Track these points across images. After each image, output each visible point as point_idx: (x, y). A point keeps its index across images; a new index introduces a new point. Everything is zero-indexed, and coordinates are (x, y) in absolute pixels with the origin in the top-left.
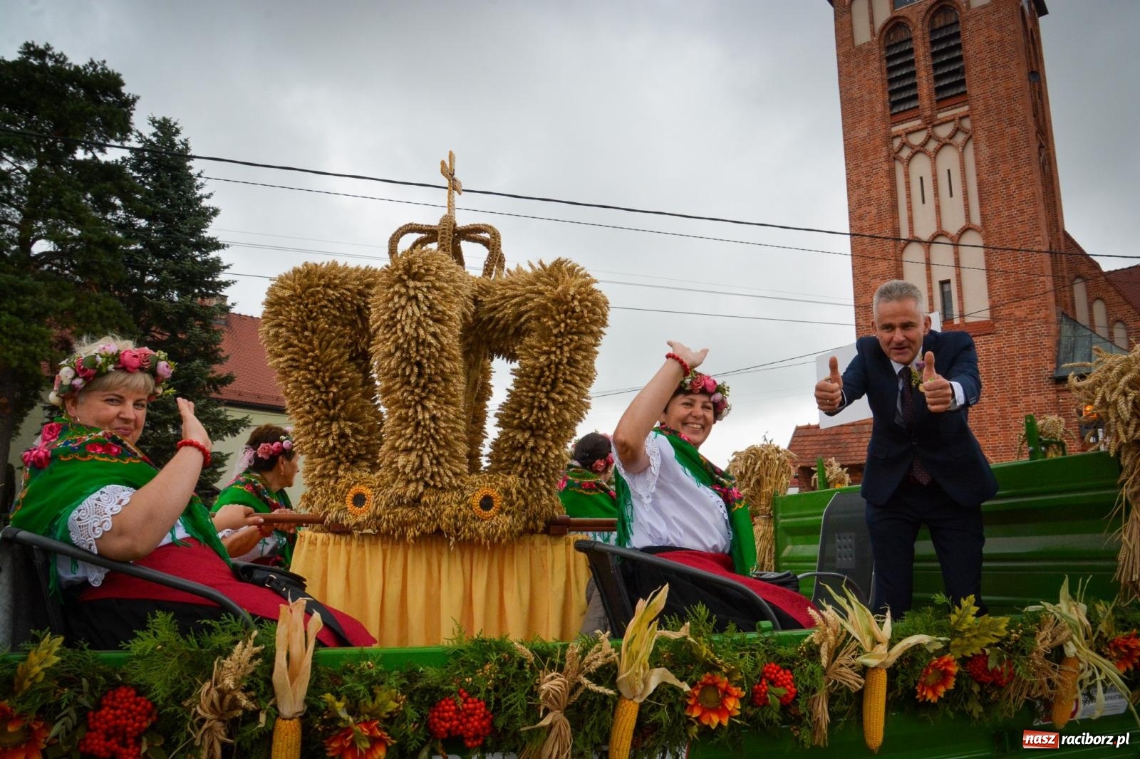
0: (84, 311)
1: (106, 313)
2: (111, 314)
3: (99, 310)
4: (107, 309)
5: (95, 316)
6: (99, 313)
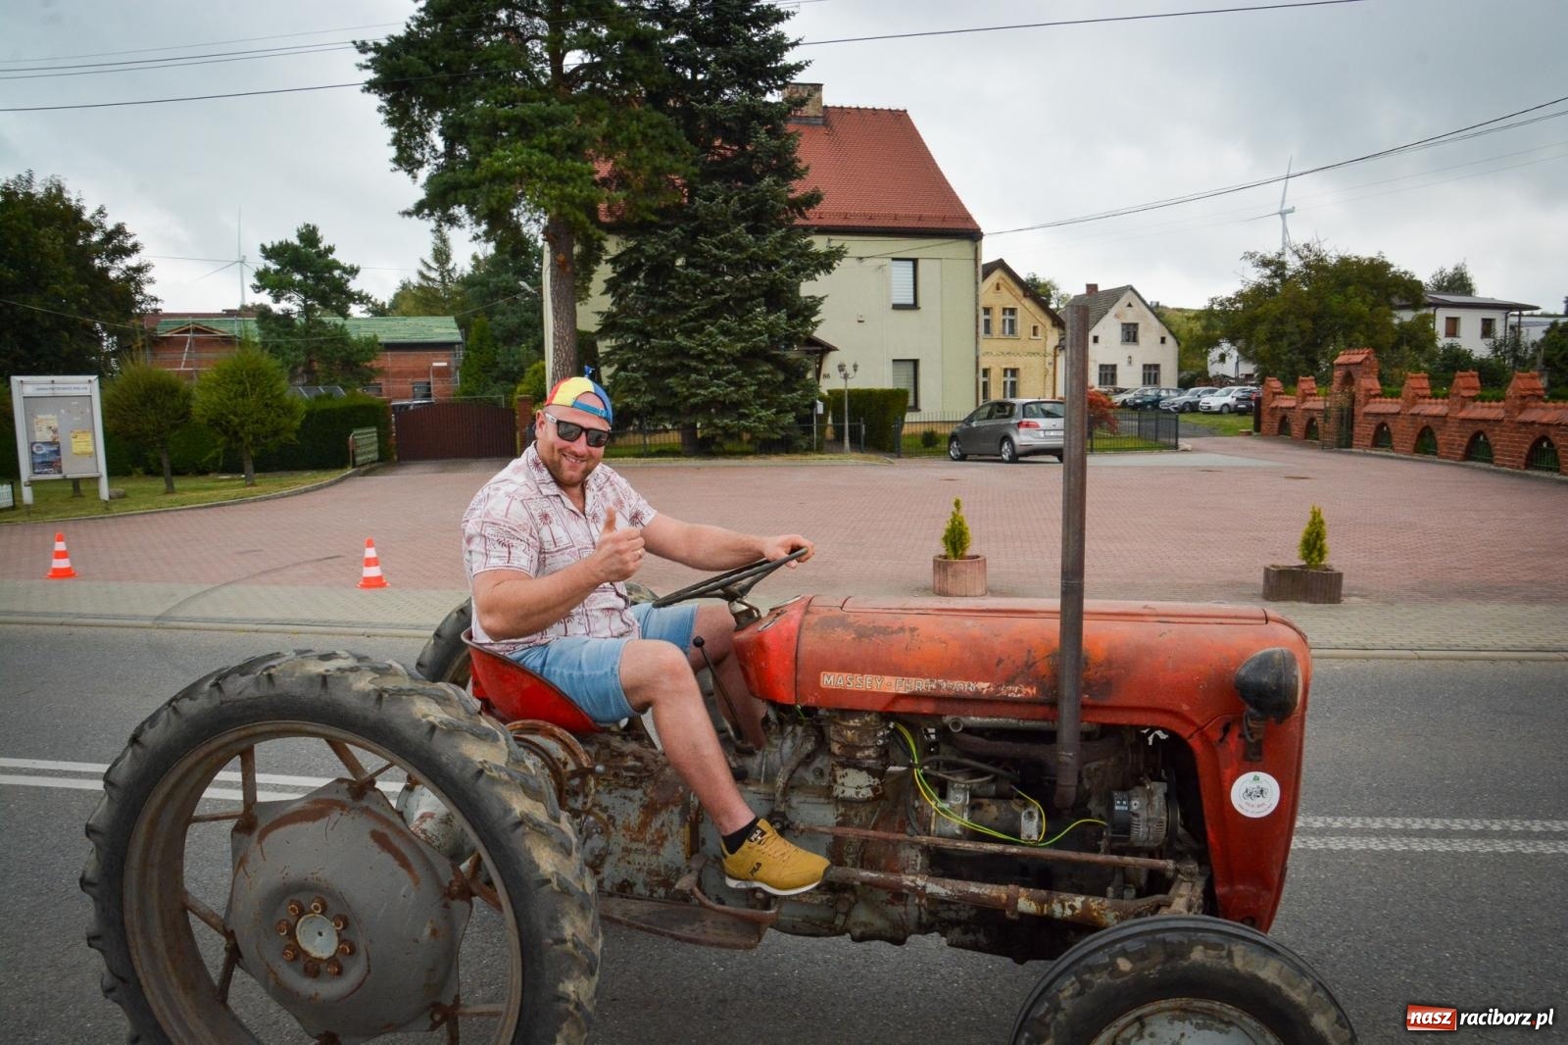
0: (625, 133)
1: (650, 132)
2: (656, 132)
3: (641, 129)
4: (651, 126)
5: (639, 137)
6: (641, 133)
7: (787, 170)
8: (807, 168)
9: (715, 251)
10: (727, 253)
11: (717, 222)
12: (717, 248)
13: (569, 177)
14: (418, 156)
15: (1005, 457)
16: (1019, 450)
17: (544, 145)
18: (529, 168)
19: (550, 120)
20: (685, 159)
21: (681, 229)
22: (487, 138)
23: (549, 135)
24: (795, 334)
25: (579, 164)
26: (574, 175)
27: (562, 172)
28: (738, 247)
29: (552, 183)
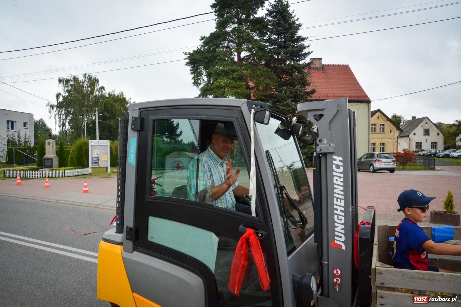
0: (256, 74)
1: (263, 73)
2: (265, 73)
3: (260, 73)
4: (264, 72)
5: (260, 75)
6: (261, 74)
7: (304, 83)
8: (311, 83)
9: (281, 107)
10: (285, 108)
11: (282, 99)
12: (282, 106)
13: (238, 87)
14: (199, 82)
15: (371, 170)
16: (375, 169)
17: (231, 78)
18: (226, 84)
19: (234, 71)
20: (274, 81)
21: (272, 101)
22: (216, 77)
23: (233, 75)
24: (306, 132)
25: (241, 83)
26: (240, 86)
27: (236, 85)
28: (289, 106)
29: (233, 88)
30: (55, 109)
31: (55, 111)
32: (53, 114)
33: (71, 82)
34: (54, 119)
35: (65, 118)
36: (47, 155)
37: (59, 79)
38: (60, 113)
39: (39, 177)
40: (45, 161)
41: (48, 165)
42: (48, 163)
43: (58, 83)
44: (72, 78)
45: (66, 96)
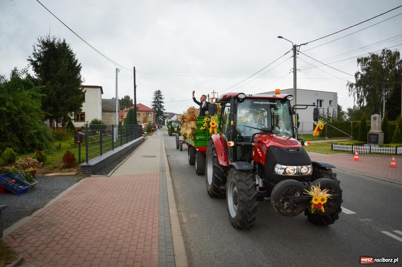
30: (354, 87)
31: (354, 89)
32: (352, 92)
33: (369, 60)
34: (353, 96)
35: (363, 94)
36: (372, 131)
37: (358, 58)
38: (358, 90)
39: (366, 153)
40: (370, 136)
41: (373, 140)
42: (373, 138)
43: (357, 62)
44: (370, 56)
45: (365, 74)
